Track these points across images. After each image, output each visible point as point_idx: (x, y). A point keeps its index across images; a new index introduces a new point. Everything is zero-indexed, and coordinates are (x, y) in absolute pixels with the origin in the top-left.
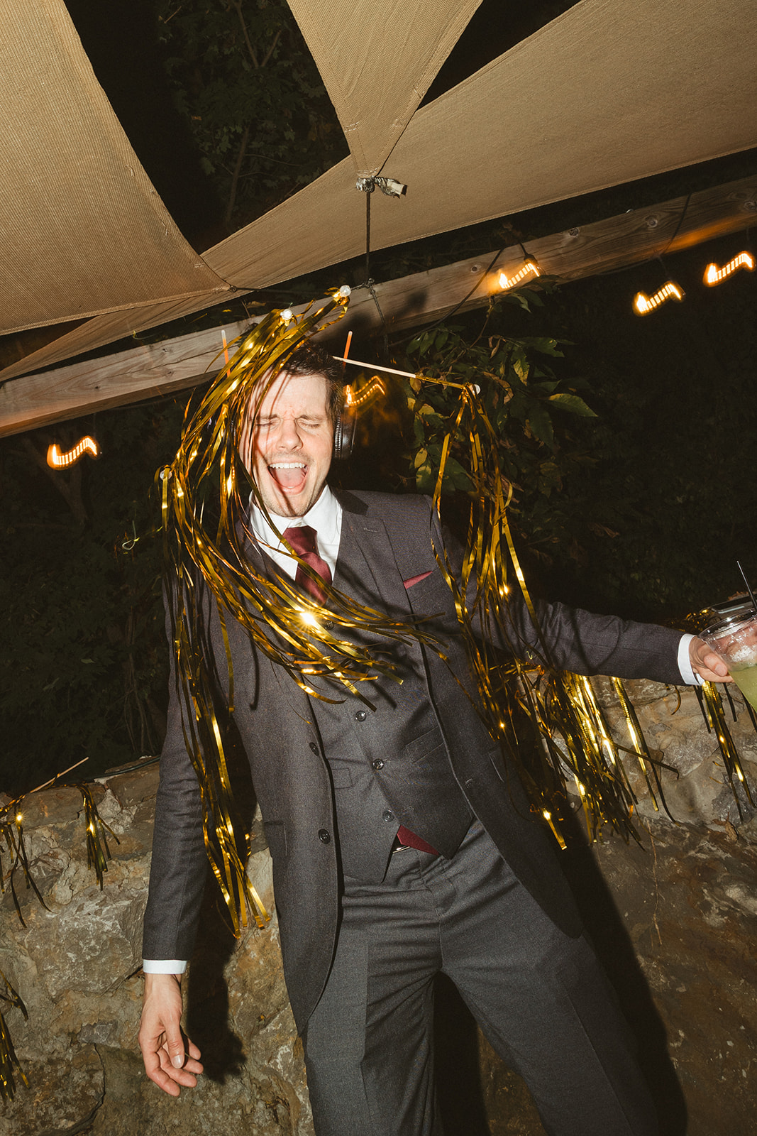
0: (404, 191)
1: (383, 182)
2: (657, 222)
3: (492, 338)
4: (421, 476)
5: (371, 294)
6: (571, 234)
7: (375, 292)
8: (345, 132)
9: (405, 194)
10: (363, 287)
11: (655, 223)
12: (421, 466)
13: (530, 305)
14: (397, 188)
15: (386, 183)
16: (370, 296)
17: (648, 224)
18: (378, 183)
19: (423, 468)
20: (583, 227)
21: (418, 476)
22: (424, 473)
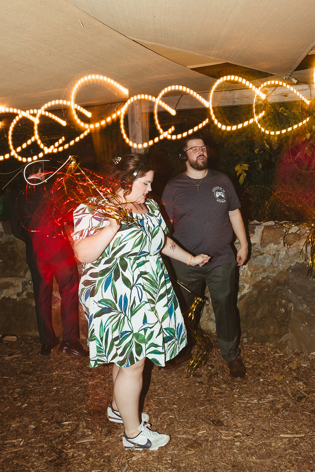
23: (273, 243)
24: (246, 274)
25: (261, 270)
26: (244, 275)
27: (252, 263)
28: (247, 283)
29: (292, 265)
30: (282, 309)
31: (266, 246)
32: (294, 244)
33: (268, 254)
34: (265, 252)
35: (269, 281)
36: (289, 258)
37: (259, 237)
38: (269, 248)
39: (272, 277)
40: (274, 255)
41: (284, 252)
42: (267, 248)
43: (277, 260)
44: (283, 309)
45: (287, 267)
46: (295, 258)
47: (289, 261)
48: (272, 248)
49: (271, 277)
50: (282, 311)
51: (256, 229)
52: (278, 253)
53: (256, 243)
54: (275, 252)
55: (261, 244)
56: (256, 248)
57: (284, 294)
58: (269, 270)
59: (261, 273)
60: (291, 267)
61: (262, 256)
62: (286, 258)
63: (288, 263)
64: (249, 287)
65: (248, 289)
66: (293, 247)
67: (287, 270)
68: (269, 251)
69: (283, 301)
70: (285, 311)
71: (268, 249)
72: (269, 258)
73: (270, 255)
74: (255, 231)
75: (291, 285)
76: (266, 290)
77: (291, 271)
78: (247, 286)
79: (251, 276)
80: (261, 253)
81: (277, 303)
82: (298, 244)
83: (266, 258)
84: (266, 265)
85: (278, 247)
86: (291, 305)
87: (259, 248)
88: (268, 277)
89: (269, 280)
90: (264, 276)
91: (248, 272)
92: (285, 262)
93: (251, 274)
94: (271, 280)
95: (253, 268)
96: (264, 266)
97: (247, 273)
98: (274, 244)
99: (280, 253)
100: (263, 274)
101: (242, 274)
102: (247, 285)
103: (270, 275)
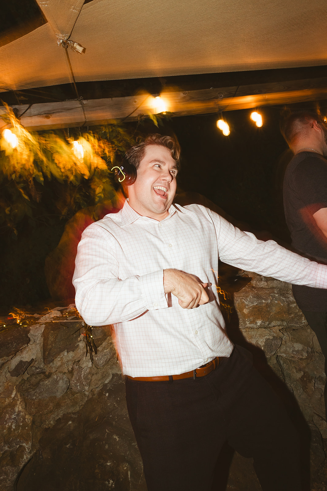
0: (84, 51)
1: (72, 44)
2: (223, 96)
3: (138, 137)
4: (98, 198)
5: (81, 104)
6: (183, 94)
7: (83, 104)
8: (40, 6)
9: (84, 53)
10: (77, 100)
11: (222, 96)
12: (99, 193)
13: (158, 125)
14: (80, 49)
15: (73, 45)
16: (80, 106)
17: (219, 96)
18: (69, 44)
19: (100, 195)
20: (189, 91)
21: (96, 198)
22: (100, 197)
23: (66, 350)
24: (22, 422)
25: (51, 405)
26: (19, 426)
27: (33, 399)
28: (27, 441)
29: (106, 382)
30: (109, 482)
31: (54, 359)
32: (104, 344)
33: (60, 372)
34: (54, 370)
35: (70, 424)
36: (99, 370)
37: (38, 347)
38: (60, 362)
39: (74, 414)
40: (71, 372)
41: (89, 362)
42: (57, 362)
43: (79, 380)
44: (111, 481)
45: (97, 388)
46: (110, 368)
47: (99, 376)
48: (65, 360)
49: (73, 416)
50: (110, 485)
51: (32, 332)
52: (78, 367)
53: (34, 358)
54: (71, 367)
55: (44, 359)
56: (37, 368)
57: (107, 447)
58: (65, 402)
59: (51, 412)
60: (105, 386)
61: (50, 379)
62: (94, 371)
63: (99, 380)
64: (33, 446)
65: (30, 453)
66: (103, 350)
67: (101, 394)
68: (61, 366)
69: (109, 464)
70: (115, 485)
71: (59, 364)
72: (63, 379)
73: (65, 373)
74: (29, 336)
75: (114, 423)
76: (67, 446)
77: (107, 394)
78: (27, 446)
79: (33, 422)
80: (47, 373)
81: (97, 471)
82: (110, 342)
83: (57, 382)
84: (59, 395)
85: (75, 355)
86: (125, 467)
87: (42, 366)
88: (66, 418)
89: (70, 422)
90: (57, 416)
91: (27, 417)
92: (93, 380)
93: (32, 419)
94: (73, 421)
95: (36, 408)
96: (55, 397)
97: (24, 419)
98: (68, 352)
99: (83, 366)
100: (56, 414)
101: (15, 426)
102: (27, 444)
103: (70, 411)
